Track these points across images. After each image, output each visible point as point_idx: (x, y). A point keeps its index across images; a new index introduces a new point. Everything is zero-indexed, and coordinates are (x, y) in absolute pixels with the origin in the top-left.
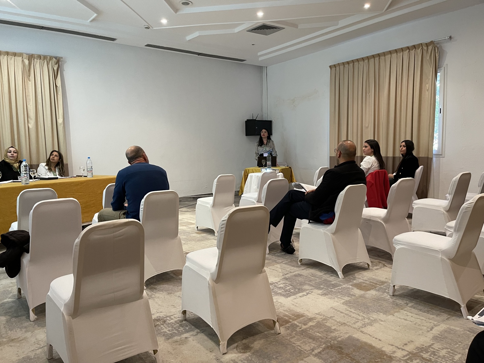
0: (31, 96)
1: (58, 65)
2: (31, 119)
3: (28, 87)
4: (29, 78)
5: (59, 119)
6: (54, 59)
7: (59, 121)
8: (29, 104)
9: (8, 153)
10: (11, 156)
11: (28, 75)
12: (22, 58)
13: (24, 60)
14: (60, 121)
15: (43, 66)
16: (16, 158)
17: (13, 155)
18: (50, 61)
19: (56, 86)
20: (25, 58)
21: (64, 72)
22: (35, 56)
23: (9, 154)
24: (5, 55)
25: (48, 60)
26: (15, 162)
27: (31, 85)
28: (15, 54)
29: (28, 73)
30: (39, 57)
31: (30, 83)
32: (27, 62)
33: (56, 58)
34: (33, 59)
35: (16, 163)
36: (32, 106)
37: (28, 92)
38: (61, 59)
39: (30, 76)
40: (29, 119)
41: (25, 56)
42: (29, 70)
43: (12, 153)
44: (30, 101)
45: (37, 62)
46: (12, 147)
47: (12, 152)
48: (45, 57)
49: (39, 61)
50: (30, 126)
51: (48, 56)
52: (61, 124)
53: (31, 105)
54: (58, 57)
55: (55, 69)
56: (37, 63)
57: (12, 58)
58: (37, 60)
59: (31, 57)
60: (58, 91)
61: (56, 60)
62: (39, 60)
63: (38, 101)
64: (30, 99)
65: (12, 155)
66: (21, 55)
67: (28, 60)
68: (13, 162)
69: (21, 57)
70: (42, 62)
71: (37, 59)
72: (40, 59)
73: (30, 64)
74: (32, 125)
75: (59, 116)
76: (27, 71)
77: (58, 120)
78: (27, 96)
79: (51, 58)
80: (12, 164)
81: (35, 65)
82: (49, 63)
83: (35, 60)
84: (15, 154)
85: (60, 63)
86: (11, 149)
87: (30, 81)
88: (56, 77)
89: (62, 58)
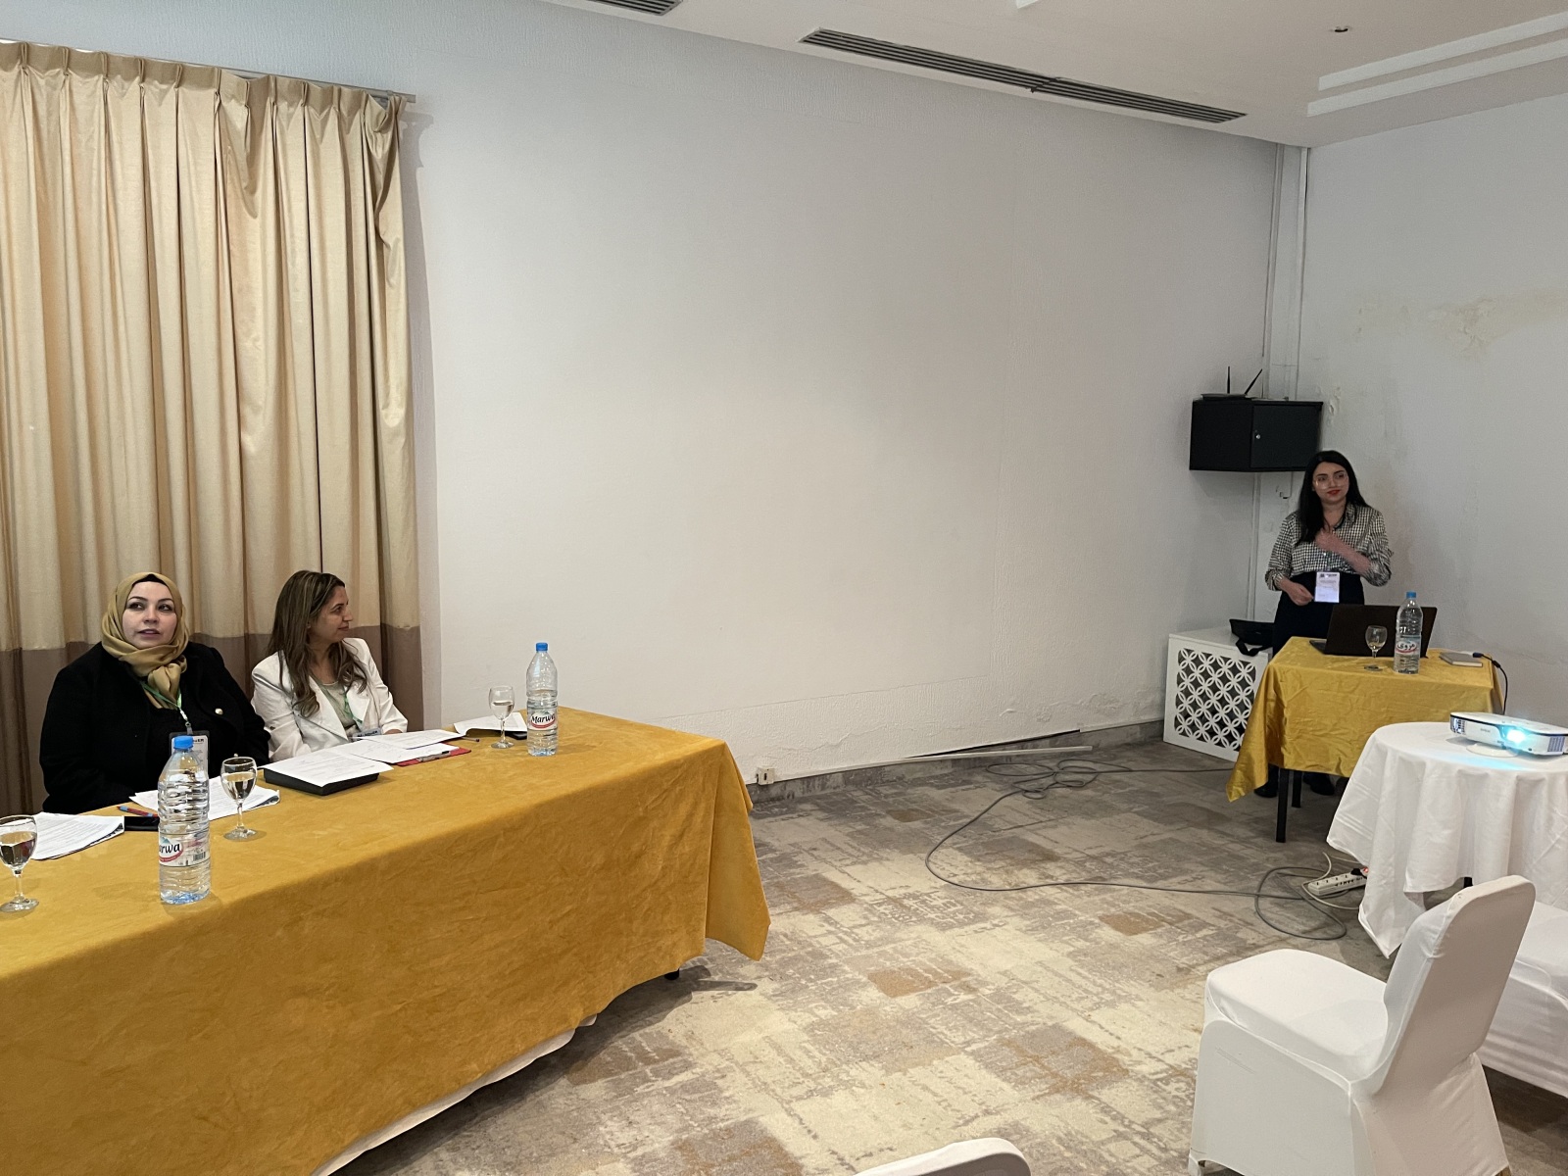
0: (260, 294)
1: (390, 134)
2: (256, 410)
3: (243, 245)
4: (253, 203)
5: (386, 406)
6: (375, 107)
7: (387, 416)
8: (248, 334)
9: (128, 612)
10: (144, 627)
11: (244, 185)
12: (218, 93)
13: (223, 103)
14: (393, 416)
15: (318, 137)
16: (166, 637)
17: (155, 622)
18: (352, 112)
19: (380, 242)
20: (233, 97)
21: (419, 172)
22: (283, 85)
23: (132, 618)
24: (129, 79)
25: (344, 112)
26: (162, 659)
27: (257, 236)
28: (179, 75)
29: (245, 174)
30: (303, 91)
31: (254, 224)
32: (238, 115)
33: (383, 99)
34: (270, 100)
35: (166, 665)
36: (260, 343)
37: (246, 270)
38: (408, 107)
39: (252, 189)
40: (246, 411)
41: (230, 82)
42: (252, 159)
43: (150, 612)
44: (252, 319)
45: (290, 117)
46: (151, 578)
47: (151, 607)
48: (331, 94)
49: (299, 111)
50: (251, 444)
51: (345, 89)
52: (395, 434)
53: (256, 340)
54: (393, 93)
55: (380, 154)
56: (291, 122)
57: (166, 92)
58: (292, 109)
59: (260, 91)
60: (388, 267)
61: (385, 107)
62: (299, 107)
63: (293, 317)
64: (254, 309)
65: (147, 622)
66: (208, 77)
67: (248, 105)
68: (152, 659)
69: (209, 86)
70: (318, 120)
71: (290, 105)
72: (306, 102)
73: (254, 127)
74: (258, 438)
75: (387, 395)
76: (243, 164)
77: (382, 412)
78: (240, 290)
79: (360, 98)
80: (144, 672)
81: (282, 133)
82: (350, 124)
83: (283, 106)
84: (166, 620)
85: (402, 125)
86: (145, 589)
87: (255, 217)
88: (379, 199)
89: (411, 99)
